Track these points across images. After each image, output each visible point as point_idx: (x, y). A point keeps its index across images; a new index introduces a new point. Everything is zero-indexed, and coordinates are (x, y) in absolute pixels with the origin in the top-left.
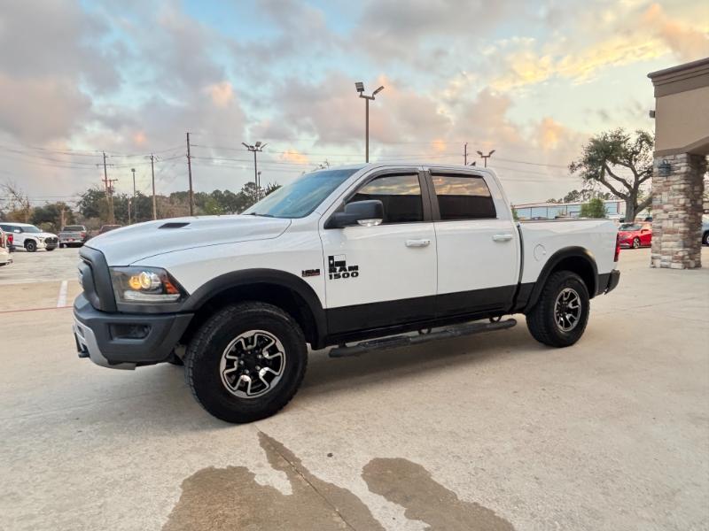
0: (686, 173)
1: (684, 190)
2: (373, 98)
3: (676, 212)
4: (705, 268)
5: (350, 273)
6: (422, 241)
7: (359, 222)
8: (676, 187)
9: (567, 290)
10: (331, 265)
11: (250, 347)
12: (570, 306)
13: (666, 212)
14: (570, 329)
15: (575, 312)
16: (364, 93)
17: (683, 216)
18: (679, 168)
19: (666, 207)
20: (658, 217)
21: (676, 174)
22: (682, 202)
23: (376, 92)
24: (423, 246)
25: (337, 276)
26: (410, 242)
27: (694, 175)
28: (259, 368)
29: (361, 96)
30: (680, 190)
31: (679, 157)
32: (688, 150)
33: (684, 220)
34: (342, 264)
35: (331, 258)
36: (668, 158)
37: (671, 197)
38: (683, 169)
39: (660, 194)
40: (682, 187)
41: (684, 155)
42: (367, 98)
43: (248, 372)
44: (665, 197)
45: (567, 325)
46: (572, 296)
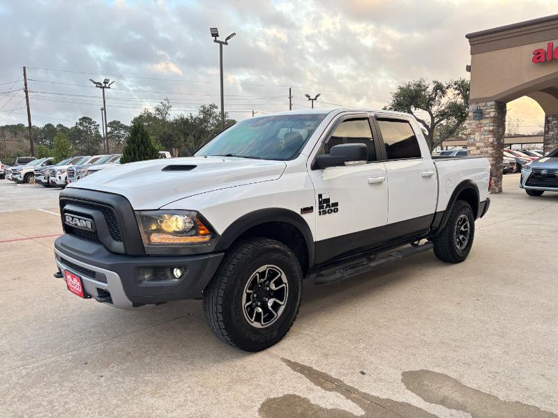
0: (494, 117)
1: (492, 131)
2: (226, 44)
3: (486, 149)
4: (505, 193)
5: (333, 208)
6: (380, 178)
7: (346, 163)
8: (486, 128)
9: (462, 216)
10: (320, 203)
11: (262, 280)
12: (462, 229)
13: (478, 148)
14: (463, 247)
15: (464, 233)
16: (218, 39)
17: (492, 152)
18: (489, 114)
19: (478, 144)
20: (472, 153)
21: (486, 118)
22: (491, 140)
23: (228, 38)
24: (380, 183)
25: (325, 213)
26: (372, 180)
27: (499, 119)
28: (267, 299)
29: (215, 41)
30: (489, 131)
31: (489, 104)
32: (497, 98)
33: (492, 155)
34: (327, 201)
35: (320, 196)
36: (480, 105)
37: (483, 137)
38: (492, 114)
39: (474, 134)
40: (491, 128)
41: (493, 103)
42: (221, 43)
43: (259, 304)
44: (477, 136)
45: (461, 243)
46: (465, 220)
